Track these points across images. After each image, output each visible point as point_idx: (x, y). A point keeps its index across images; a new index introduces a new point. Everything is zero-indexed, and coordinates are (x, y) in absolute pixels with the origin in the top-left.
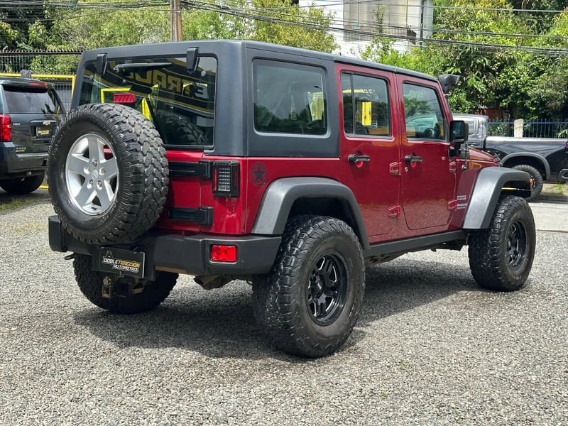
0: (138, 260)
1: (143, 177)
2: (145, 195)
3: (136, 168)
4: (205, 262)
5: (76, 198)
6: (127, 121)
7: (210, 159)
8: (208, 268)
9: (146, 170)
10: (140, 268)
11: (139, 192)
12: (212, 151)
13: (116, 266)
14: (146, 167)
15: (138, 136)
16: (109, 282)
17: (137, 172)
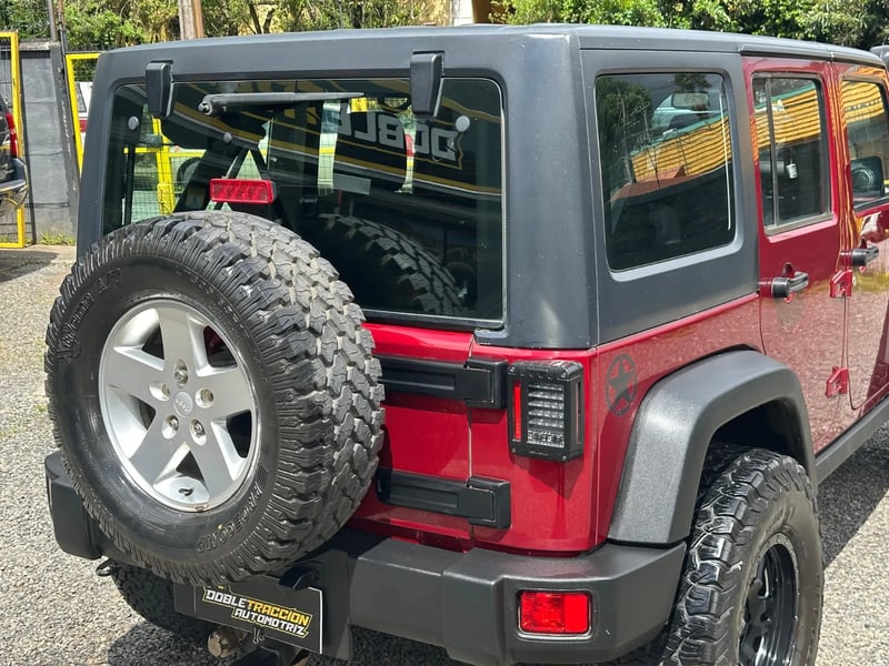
0: (305, 607)
1: (328, 425)
2: (333, 471)
3: (311, 404)
4: (504, 634)
5: (133, 460)
6: (271, 270)
7: (497, 357)
8: (512, 651)
9: (335, 403)
10: (312, 628)
11: (321, 466)
12: (502, 335)
13: (241, 614)
14: (335, 395)
15: (306, 310)
16: (223, 647)
17: (315, 413)
